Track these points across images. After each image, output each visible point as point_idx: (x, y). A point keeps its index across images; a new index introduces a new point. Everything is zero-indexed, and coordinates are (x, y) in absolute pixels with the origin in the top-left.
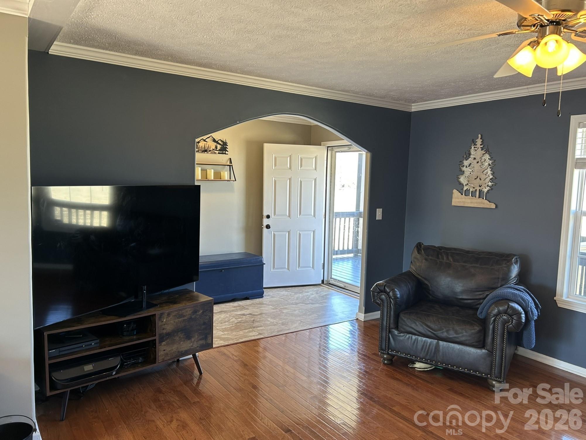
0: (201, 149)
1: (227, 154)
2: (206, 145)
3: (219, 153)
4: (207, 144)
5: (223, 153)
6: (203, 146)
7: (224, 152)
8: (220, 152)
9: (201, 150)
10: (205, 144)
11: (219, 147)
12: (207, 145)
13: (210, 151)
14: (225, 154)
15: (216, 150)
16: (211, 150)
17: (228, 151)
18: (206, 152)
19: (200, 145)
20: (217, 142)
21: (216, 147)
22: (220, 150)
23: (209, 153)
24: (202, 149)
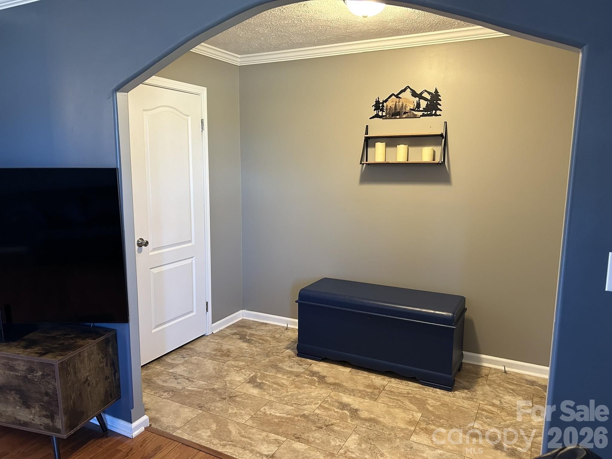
0: (389, 111)
1: (440, 115)
2: (397, 104)
3: (423, 115)
4: (399, 102)
5: (431, 115)
6: (393, 106)
7: (434, 112)
8: (425, 113)
9: (389, 114)
10: (396, 102)
11: (423, 104)
12: (401, 103)
13: (405, 113)
14: (436, 115)
15: (417, 111)
16: (407, 111)
17: (441, 110)
18: (399, 115)
19: (387, 106)
20: (420, 96)
21: (418, 105)
22: (425, 110)
23: (404, 116)
24: (391, 113)
